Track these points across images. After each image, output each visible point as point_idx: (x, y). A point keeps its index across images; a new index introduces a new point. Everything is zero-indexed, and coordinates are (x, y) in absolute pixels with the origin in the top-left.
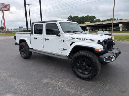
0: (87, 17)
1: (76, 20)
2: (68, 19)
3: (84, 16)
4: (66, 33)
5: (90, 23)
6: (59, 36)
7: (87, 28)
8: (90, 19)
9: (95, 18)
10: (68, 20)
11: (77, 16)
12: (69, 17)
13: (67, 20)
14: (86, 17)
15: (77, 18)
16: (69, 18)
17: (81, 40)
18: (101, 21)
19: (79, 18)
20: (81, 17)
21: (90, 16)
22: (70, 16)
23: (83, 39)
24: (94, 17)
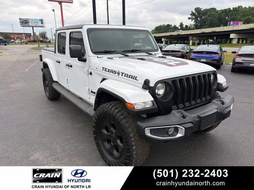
0: (237, 10)
1: (209, 16)
2: (191, 15)
3: (230, 9)
4: (99, 56)
5: (244, 24)
6: (85, 61)
7: (232, 36)
8: (244, 16)
10: (190, 17)
11: (214, 9)
12: (194, 11)
14: (235, 9)
15: (213, 13)
16: (193, 14)
17: (117, 75)
19: (217, 12)
20: (222, 10)
21: (246, 8)
22: (197, 10)
23: (119, 74)
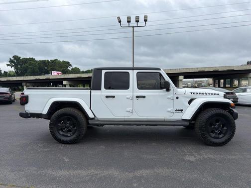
0: (55, 62)
1: (30, 65)
2: (10, 62)
7: (65, 82)
8: (61, 67)
9: (70, 65)
11: (33, 59)
12: (12, 59)
13: (8, 65)
14: (52, 61)
15: (32, 62)
17: (205, 95)
18: (81, 71)
19: (37, 62)
22: (16, 57)
24: (68, 64)
